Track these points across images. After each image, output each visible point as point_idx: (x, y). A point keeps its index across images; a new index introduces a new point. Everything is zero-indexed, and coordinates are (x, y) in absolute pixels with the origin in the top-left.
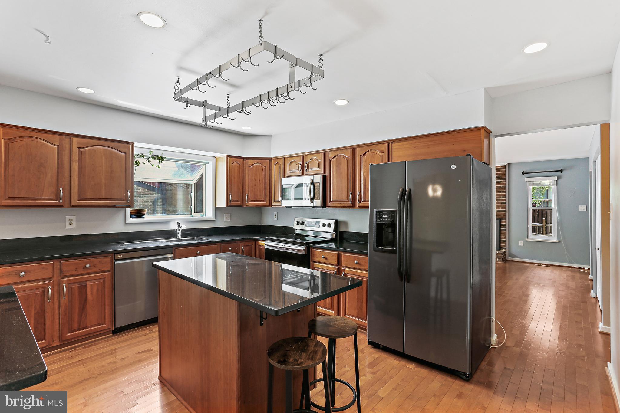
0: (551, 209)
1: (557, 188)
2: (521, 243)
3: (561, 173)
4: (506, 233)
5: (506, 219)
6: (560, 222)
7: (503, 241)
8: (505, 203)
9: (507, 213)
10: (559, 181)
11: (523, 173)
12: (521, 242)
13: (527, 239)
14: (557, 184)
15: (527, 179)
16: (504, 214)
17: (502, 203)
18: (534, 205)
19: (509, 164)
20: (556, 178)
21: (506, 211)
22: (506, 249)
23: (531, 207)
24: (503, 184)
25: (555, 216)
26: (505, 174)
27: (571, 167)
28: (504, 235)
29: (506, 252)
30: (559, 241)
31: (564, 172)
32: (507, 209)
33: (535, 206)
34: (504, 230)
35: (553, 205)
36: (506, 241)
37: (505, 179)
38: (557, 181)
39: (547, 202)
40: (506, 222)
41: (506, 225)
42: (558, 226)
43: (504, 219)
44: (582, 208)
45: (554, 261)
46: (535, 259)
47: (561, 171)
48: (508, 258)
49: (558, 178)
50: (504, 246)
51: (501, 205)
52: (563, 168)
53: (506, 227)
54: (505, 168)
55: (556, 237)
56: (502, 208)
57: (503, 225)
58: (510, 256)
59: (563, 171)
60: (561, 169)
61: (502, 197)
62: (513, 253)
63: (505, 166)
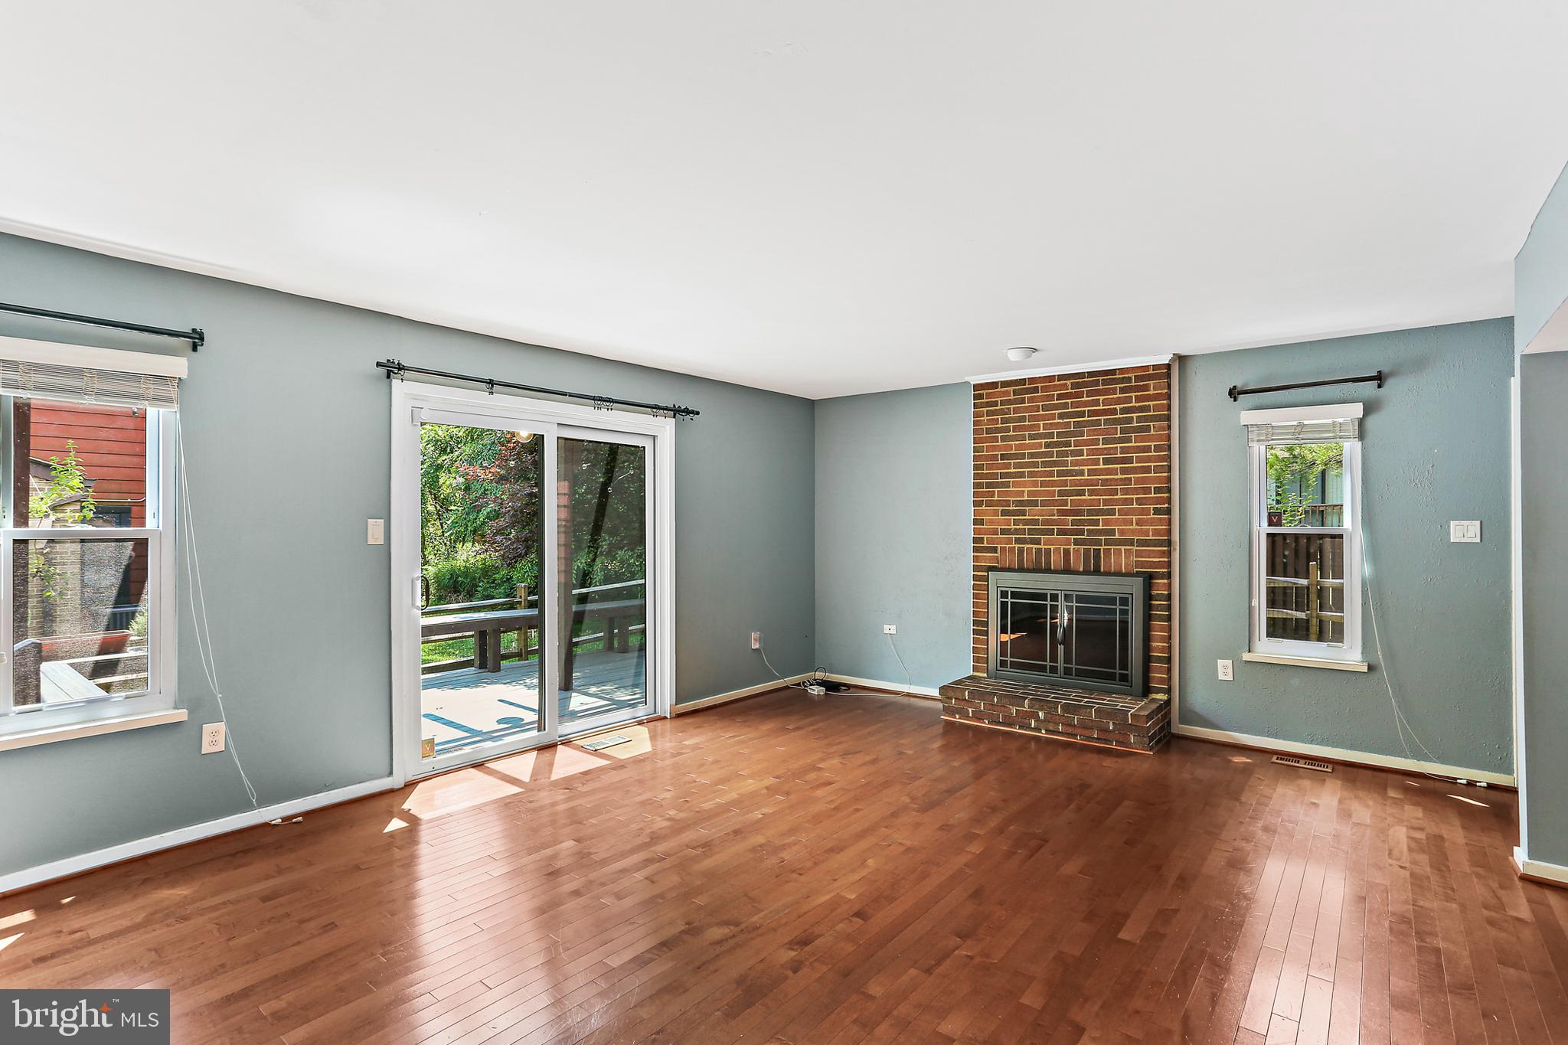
0: (1341, 536)
1: (1364, 449)
2: (1224, 669)
3: (1380, 386)
4: (1170, 629)
5: (1169, 576)
6: (1373, 590)
7: (1159, 660)
8: (1169, 511)
9: (1175, 549)
10: (1372, 422)
11: (1234, 393)
12: (1225, 667)
13: (1246, 656)
14: (1361, 436)
15: (1248, 417)
16: (1162, 554)
17: (1157, 511)
18: (1274, 519)
19: (1181, 359)
20: (1357, 410)
21: (1169, 543)
22: (1169, 691)
23: (1262, 529)
24: (1159, 438)
25: (1357, 566)
26: (1169, 397)
27: (1419, 365)
28: (1162, 639)
29: (1168, 702)
30: (1370, 668)
31: (1389, 384)
32: (1176, 537)
33: (1279, 524)
34: (1160, 618)
35: (1350, 523)
36: (1169, 660)
37: (1168, 418)
38: (1361, 422)
39: (1323, 511)
40: (1169, 586)
41: (1169, 597)
42: (1365, 604)
43: (1162, 576)
44: (1465, 531)
45: (1352, 747)
46: (1276, 736)
47: (1380, 379)
48: (1180, 728)
49: (1368, 410)
50: (1161, 680)
51: (1151, 522)
52: (1385, 369)
53: (1169, 608)
54: (1169, 376)
55: (1360, 651)
56: (1156, 532)
57: (1160, 597)
58: (1184, 720)
59: (1386, 378)
60: (1379, 372)
61: (1158, 490)
62: (1197, 709)
63: (1168, 366)
